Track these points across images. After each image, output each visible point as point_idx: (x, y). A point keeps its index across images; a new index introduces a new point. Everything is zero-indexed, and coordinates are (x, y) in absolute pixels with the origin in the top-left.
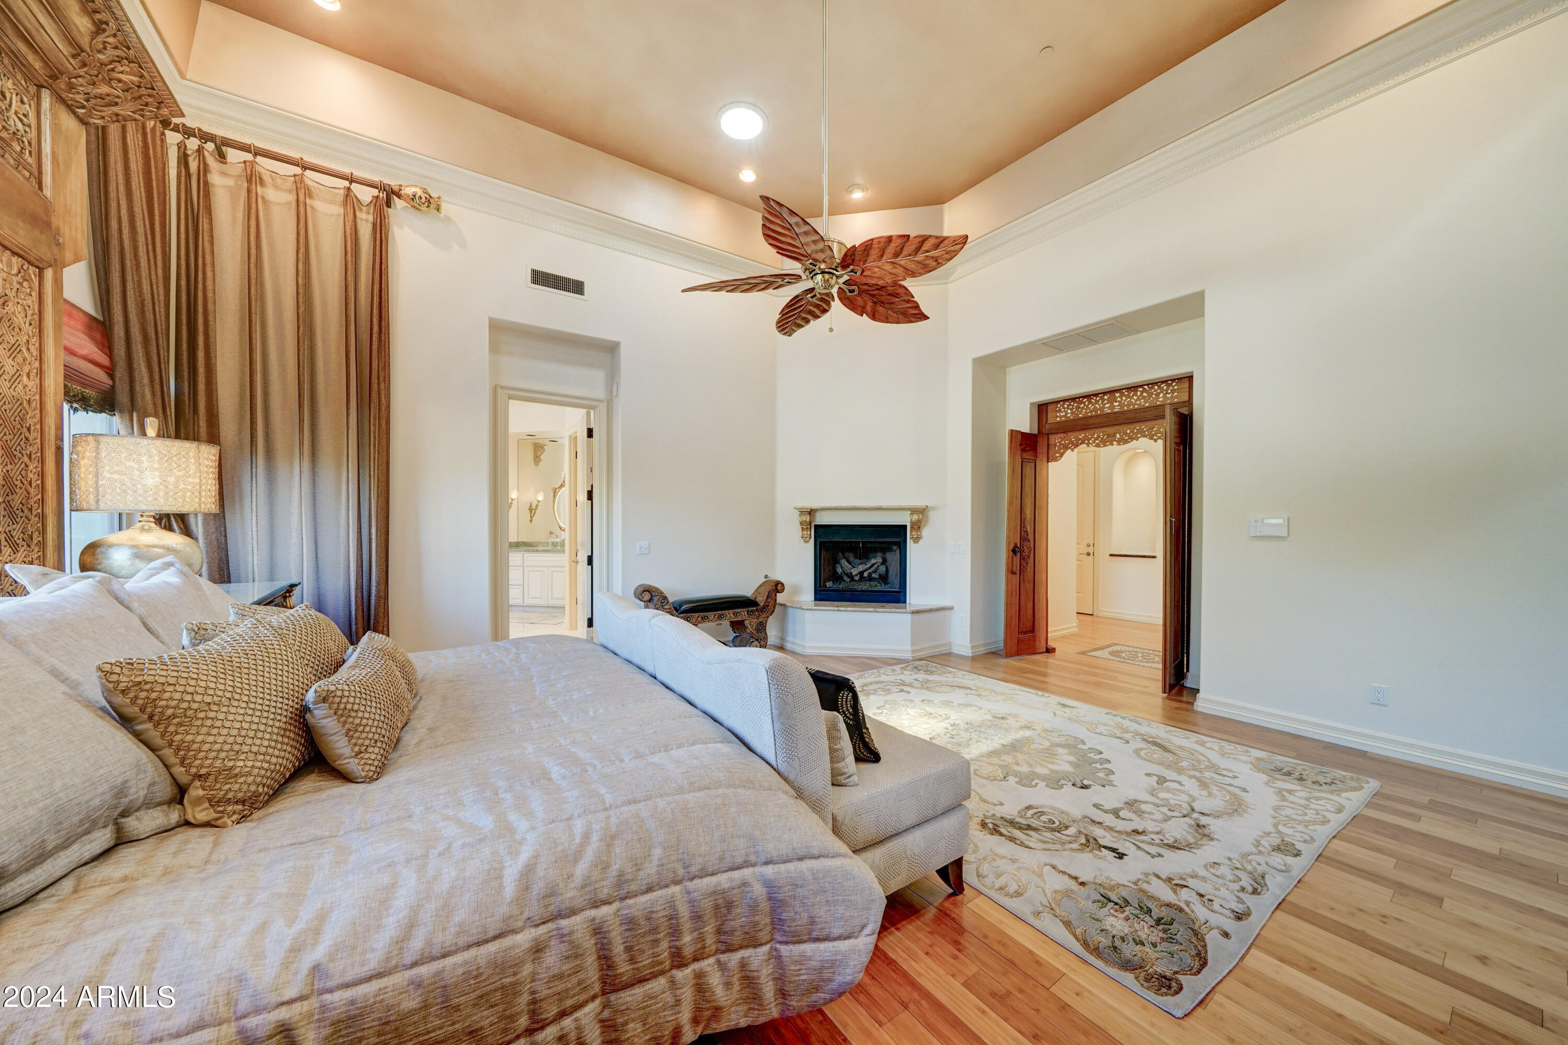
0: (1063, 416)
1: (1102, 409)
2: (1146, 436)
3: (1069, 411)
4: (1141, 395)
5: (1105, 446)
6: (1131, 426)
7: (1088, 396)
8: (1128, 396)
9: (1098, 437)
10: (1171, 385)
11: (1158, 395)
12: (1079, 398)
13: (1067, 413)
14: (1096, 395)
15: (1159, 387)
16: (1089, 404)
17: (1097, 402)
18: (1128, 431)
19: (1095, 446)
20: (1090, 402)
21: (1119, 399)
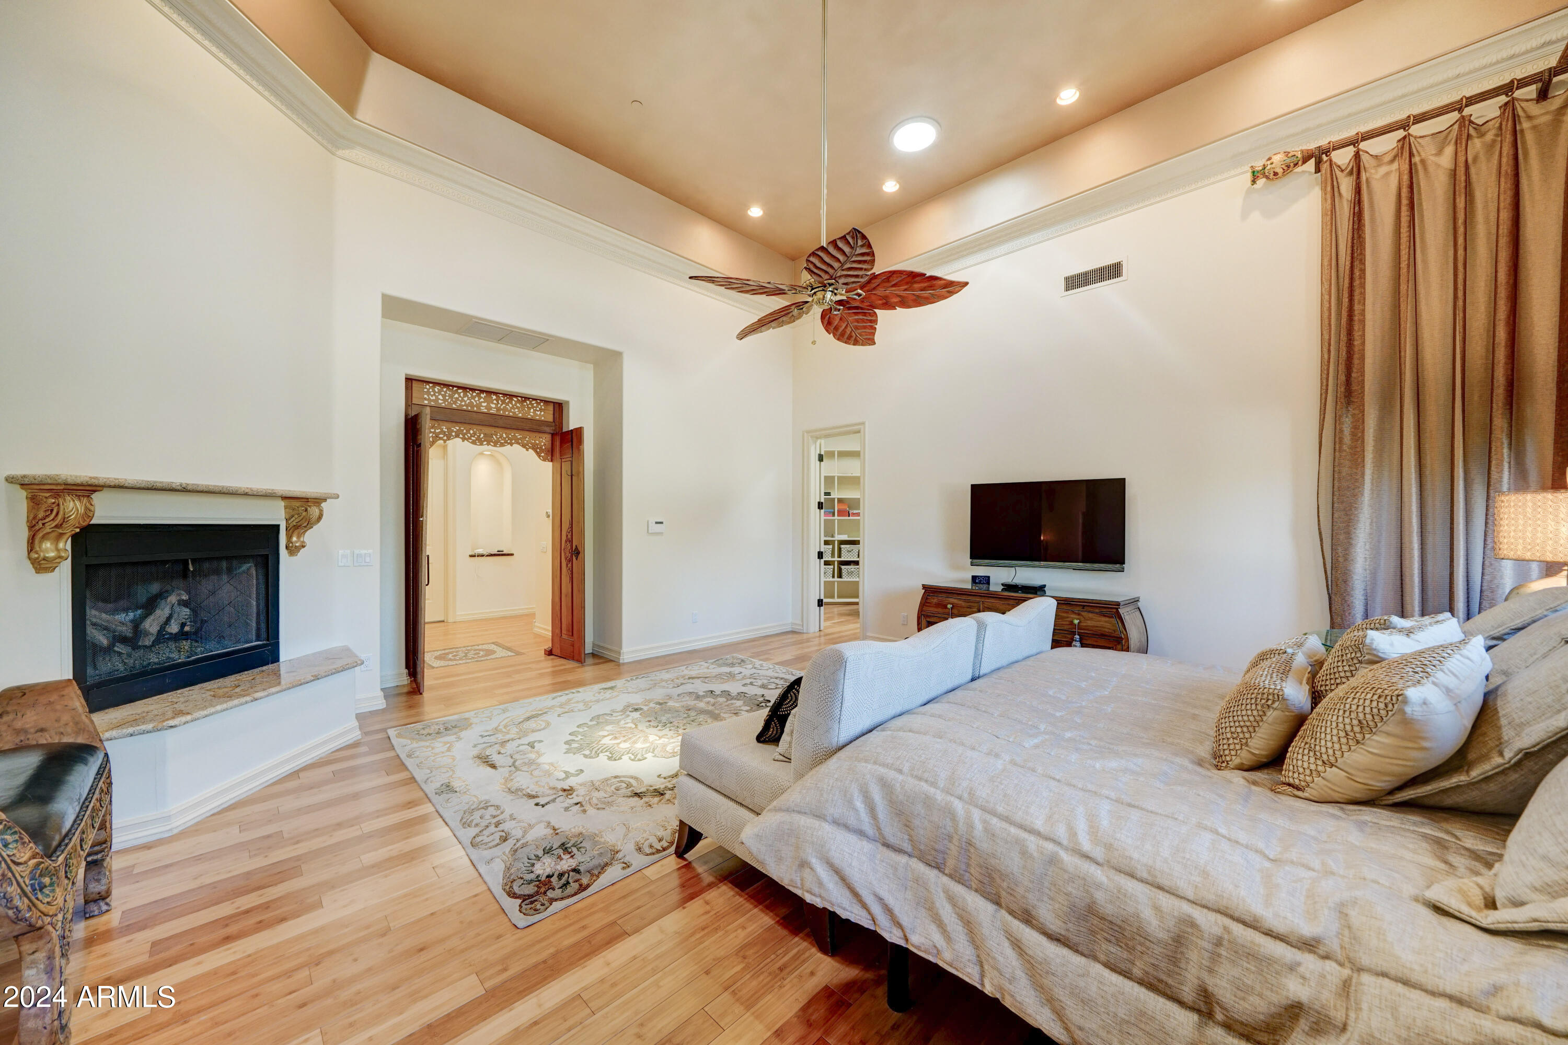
0: (433, 401)
1: (479, 405)
2: (519, 444)
3: (440, 397)
4: (516, 404)
5: (481, 444)
6: (508, 431)
7: (465, 388)
8: (503, 402)
9: (475, 434)
10: (539, 404)
11: (529, 409)
12: (453, 386)
13: (437, 399)
14: (473, 390)
15: (530, 402)
16: (464, 397)
17: (474, 398)
18: (504, 436)
19: (471, 443)
20: (465, 395)
21: (495, 402)
